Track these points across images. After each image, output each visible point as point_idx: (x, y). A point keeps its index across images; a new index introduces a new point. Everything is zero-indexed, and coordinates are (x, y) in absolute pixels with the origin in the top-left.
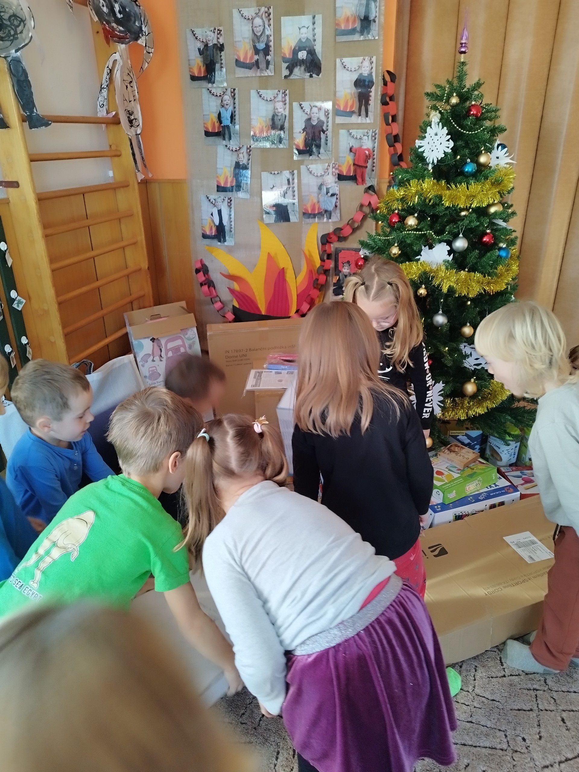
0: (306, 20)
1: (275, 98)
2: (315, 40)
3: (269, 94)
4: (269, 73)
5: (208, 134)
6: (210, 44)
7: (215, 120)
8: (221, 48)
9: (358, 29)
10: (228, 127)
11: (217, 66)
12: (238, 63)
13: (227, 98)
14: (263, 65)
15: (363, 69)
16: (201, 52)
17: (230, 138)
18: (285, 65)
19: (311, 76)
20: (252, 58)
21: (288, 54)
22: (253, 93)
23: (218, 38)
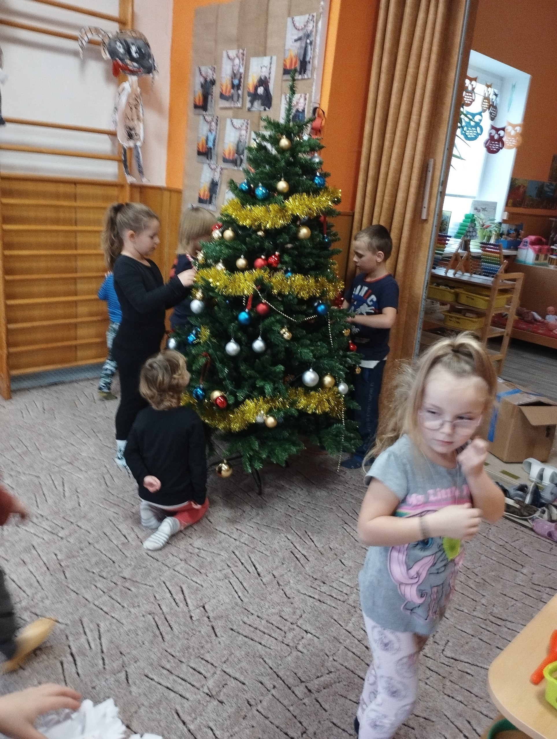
0: (266, 60)
1: (241, 126)
2: (269, 78)
3: (238, 122)
4: (239, 105)
5: (200, 153)
6: (208, 79)
7: (204, 142)
8: (213, 82)
9: (298, 69)
10: (211, 149)
11: (210, 97)
12: (222, 96)
13: (213, 124)
14: (235, 98)
15: (299, 105)
16: (202, 86)
17: (211, 158)
18: (248, 99)
19: (265, 110)
20: (230, 92)
21: (252, 90)
22: (228, 121)
23: (213, 74)
